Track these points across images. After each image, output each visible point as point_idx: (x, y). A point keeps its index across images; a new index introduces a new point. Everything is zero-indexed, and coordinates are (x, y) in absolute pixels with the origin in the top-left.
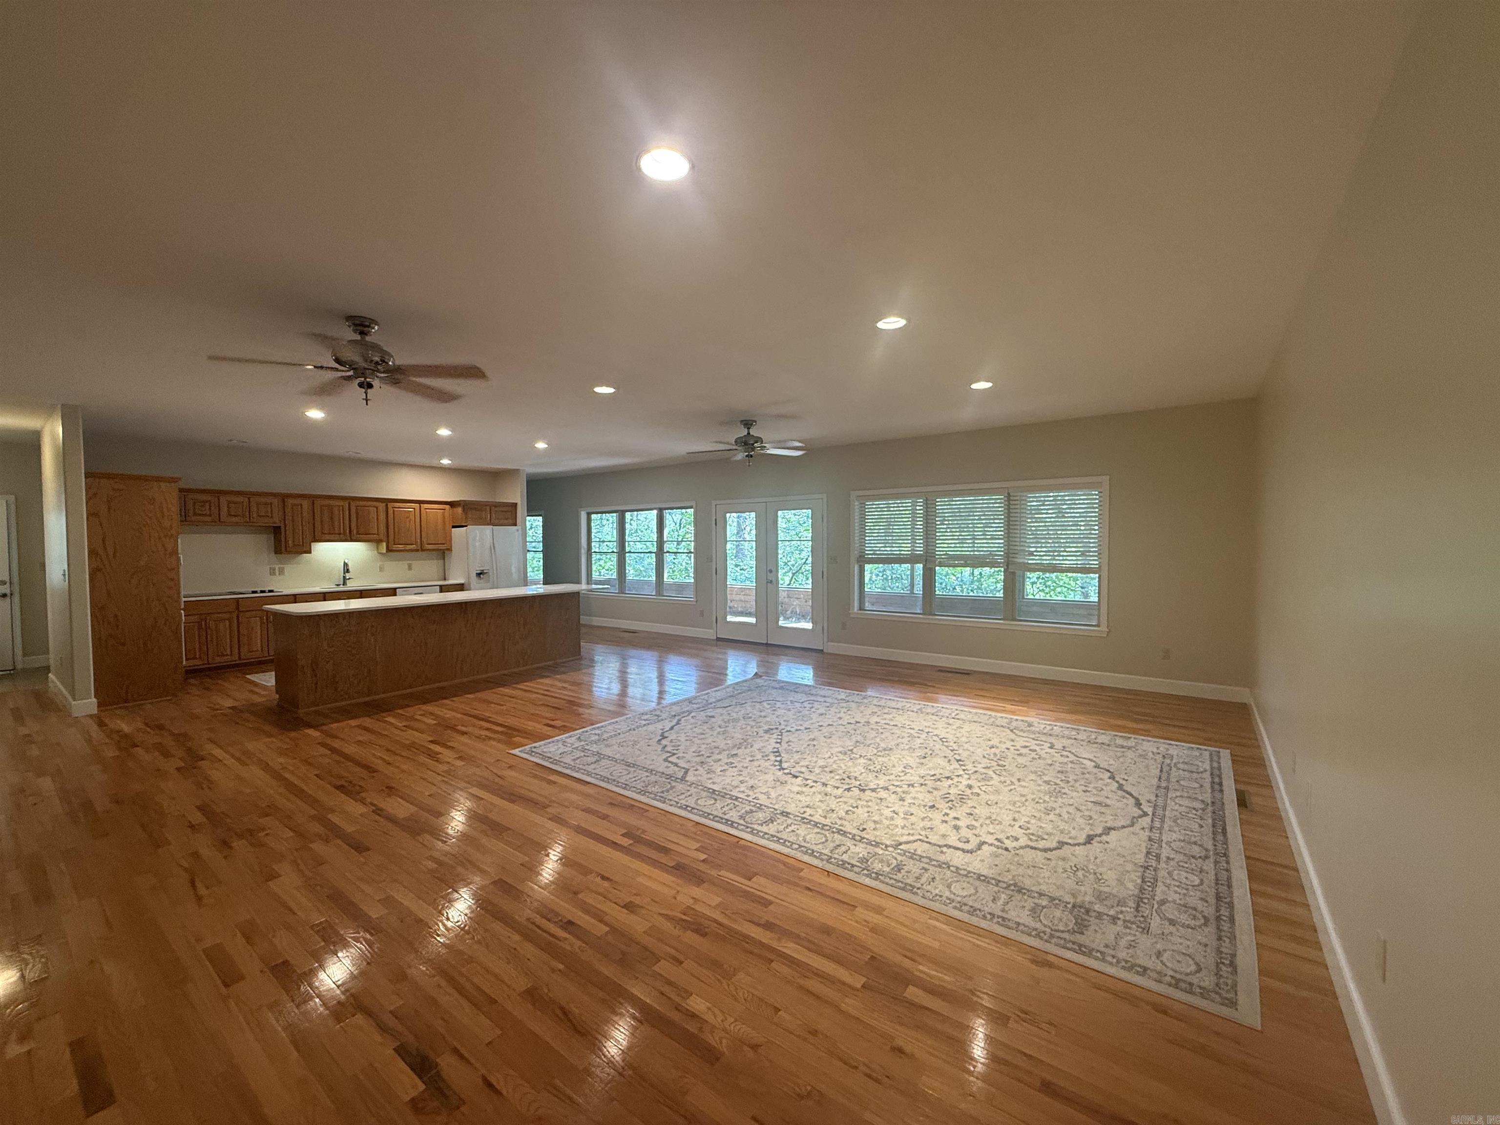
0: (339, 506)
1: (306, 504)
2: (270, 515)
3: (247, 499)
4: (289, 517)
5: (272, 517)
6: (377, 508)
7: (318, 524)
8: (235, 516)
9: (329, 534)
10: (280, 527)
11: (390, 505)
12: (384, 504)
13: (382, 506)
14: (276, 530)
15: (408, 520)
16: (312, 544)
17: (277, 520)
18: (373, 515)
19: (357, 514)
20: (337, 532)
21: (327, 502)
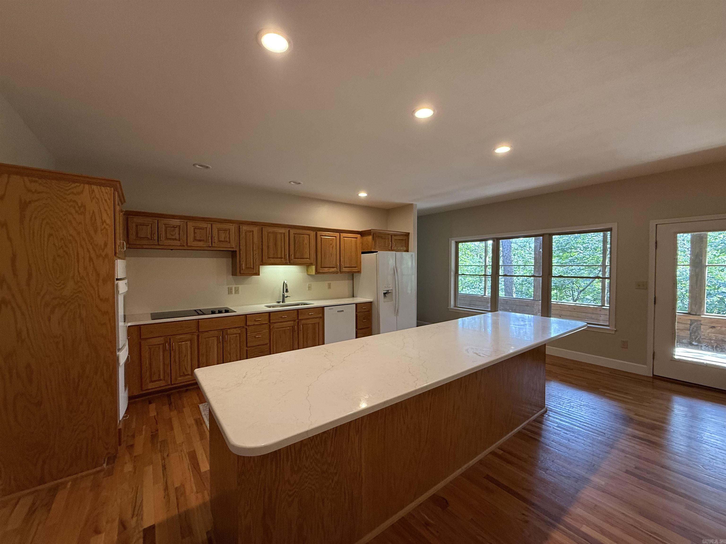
0: (281, 233)
1: (256, 230)
2: (228, 240)
3: (209, 226)
4: (243, 242)
5: (229, 243)
6: (309, 235)
7: (265, 248)
8: (200, 241)
9: (273, 258)
10: (236, 251)
11: (319, 233)
12: (315, 233)
13: (313, 234)
14: (233, 254)
15: (331, 246)
16: (260, 266)
17: (233, 245)
18: (306, 241)
19: (295, 241)
20: (279, 256)
21: (271, 230)
